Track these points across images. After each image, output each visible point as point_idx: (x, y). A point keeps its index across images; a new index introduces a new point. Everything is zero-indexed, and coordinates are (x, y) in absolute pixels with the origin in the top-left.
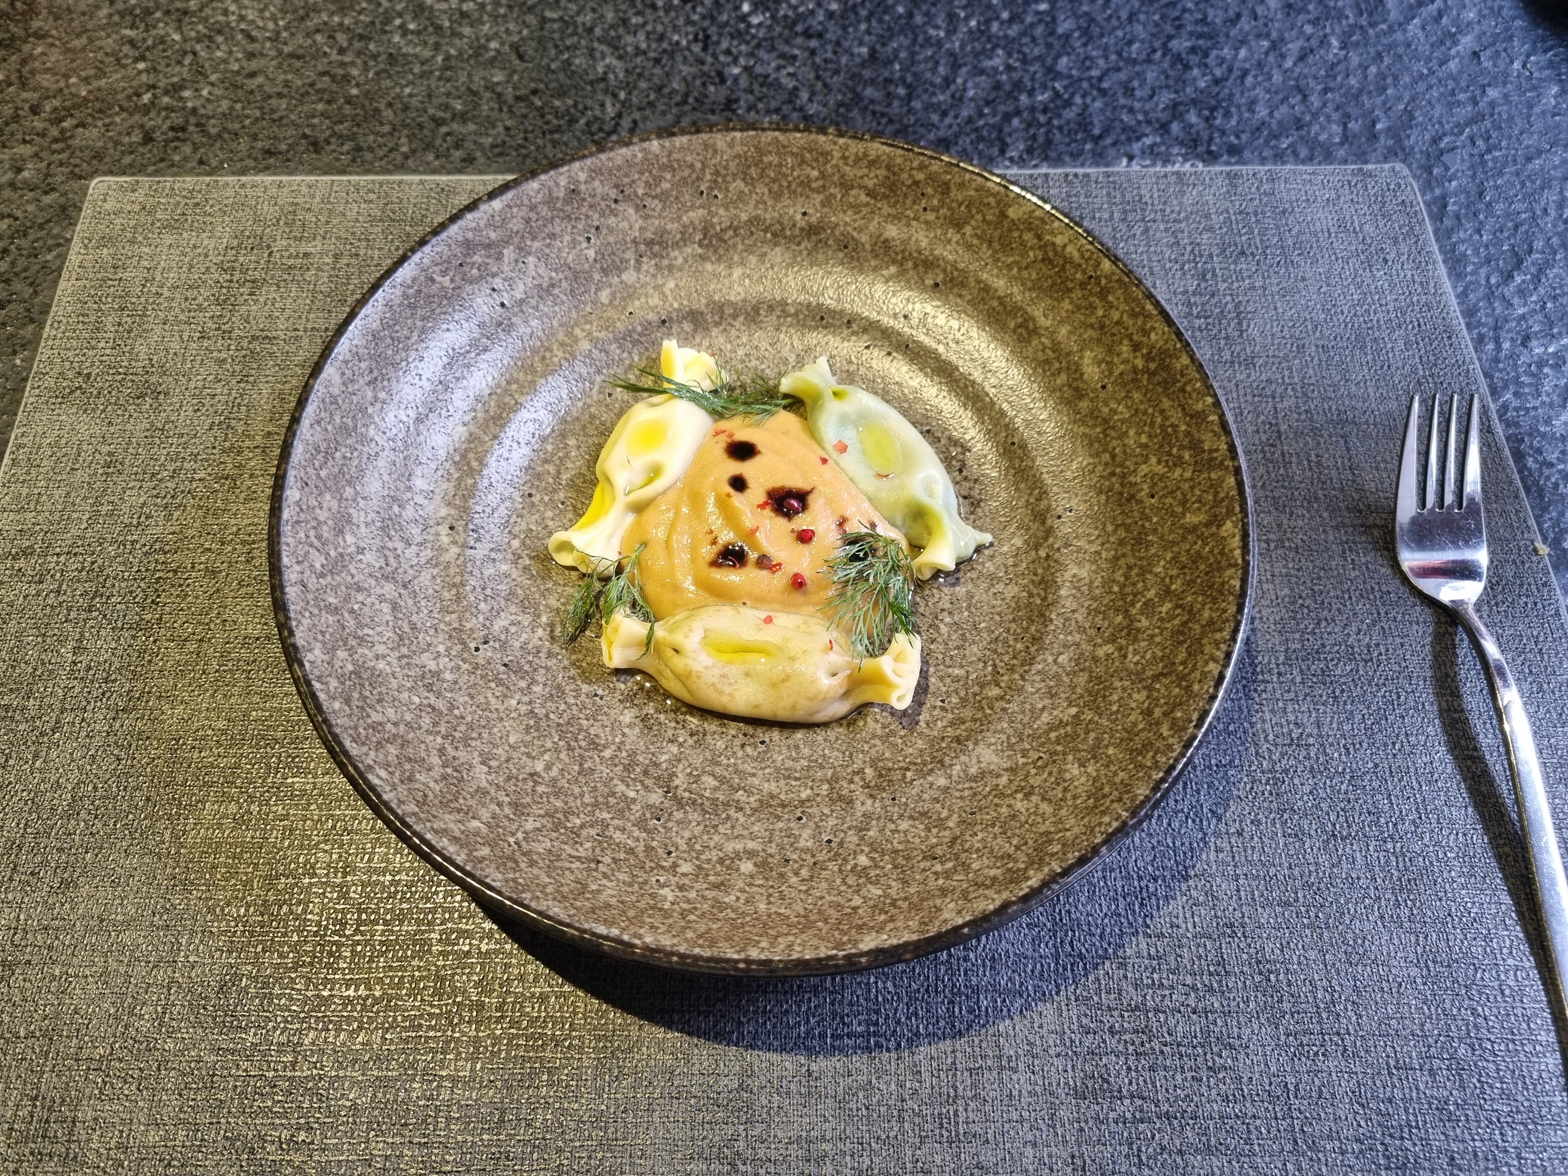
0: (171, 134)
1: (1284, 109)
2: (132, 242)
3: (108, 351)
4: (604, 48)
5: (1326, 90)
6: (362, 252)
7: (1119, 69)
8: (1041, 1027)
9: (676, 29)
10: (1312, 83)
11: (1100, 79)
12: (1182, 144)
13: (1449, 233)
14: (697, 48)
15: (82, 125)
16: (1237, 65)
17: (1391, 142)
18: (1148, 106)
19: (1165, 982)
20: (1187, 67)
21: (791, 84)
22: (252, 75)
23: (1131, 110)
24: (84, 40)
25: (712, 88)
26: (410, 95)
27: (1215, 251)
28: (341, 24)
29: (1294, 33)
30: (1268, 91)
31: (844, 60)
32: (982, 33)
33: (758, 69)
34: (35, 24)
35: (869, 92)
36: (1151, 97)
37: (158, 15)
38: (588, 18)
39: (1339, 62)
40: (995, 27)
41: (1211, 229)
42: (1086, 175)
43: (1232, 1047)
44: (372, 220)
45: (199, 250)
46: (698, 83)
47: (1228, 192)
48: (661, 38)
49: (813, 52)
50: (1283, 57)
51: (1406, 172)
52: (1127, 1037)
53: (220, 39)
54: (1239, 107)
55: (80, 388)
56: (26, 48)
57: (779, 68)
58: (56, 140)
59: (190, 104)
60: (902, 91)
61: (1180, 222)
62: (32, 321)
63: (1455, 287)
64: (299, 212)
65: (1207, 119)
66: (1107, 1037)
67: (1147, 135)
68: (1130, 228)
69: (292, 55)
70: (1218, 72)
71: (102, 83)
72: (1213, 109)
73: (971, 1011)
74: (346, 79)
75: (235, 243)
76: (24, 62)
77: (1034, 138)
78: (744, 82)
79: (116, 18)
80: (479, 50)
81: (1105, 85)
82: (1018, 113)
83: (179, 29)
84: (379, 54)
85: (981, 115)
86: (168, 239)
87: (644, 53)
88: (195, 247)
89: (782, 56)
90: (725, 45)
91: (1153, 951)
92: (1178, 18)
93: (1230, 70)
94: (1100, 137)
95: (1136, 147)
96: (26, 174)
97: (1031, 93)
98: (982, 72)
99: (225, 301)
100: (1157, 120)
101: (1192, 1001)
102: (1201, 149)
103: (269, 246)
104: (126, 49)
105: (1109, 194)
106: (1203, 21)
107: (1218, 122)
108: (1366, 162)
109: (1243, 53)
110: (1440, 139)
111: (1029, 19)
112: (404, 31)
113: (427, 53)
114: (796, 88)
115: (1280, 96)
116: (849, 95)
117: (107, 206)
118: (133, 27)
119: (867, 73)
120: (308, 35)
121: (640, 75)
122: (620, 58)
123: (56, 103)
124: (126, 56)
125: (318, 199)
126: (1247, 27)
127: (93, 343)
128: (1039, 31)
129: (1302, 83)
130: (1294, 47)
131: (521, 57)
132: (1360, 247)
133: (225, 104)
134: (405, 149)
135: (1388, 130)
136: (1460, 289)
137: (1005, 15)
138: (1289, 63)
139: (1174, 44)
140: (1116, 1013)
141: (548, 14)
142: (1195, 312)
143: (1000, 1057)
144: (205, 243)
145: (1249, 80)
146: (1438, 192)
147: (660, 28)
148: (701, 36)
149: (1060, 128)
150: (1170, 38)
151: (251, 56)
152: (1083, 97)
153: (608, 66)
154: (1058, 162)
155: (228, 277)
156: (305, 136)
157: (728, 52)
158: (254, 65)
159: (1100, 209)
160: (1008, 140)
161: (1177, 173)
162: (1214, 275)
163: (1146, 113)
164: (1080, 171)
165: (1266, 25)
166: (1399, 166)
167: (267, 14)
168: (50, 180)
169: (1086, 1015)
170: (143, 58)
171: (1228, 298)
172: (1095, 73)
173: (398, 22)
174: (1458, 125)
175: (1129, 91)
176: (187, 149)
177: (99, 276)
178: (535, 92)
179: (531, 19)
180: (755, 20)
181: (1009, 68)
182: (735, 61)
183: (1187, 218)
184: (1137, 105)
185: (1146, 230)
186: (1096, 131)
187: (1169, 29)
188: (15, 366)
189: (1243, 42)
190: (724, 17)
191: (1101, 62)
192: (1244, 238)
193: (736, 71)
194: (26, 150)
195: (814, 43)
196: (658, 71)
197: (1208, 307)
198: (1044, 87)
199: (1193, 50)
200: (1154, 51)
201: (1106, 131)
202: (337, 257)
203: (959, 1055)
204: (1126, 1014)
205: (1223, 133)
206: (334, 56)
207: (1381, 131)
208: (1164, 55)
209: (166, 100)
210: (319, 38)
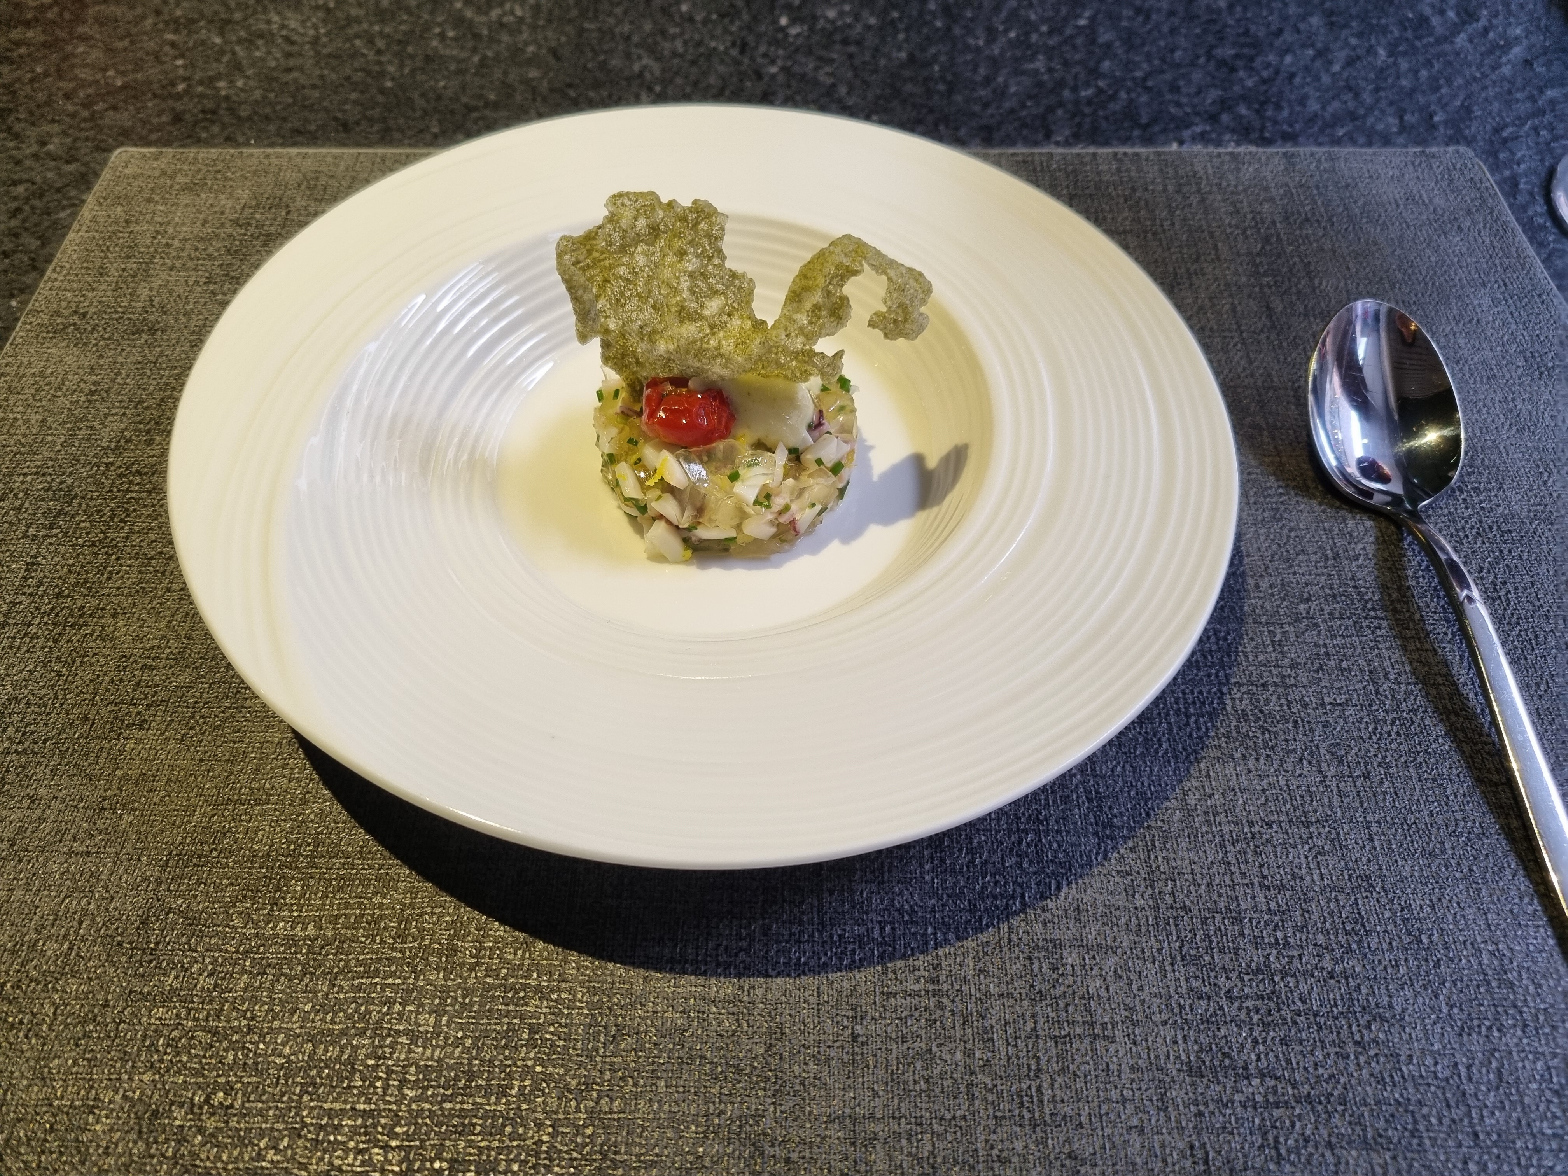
0: (201, 116)
1: (1336, 104)
2: (149, 200)
3: (109, 293)
4: (641, 51)
5: (1377, 90)
7: (1162, 72)
8: (1141, 989)
9: (713, 37)
10: (1362, 84)
11: (1144, 79)
12: (1233, 131)
13: (1524, 208)
14: (734, 52)
15: (115, 108)
16: (1283, 69)
17: (1450, 132)
18: (1196, 100)
19: (1291, 940)
20: (1233, 70)
21: (828, 81)
22: (289, 70)
23: (1178, 105)
24: (126, 42)
25: (749, 84)
26: (444, 88)
27: (1277, 218)
28: (381, 33)
29: (1339, 44)
30: (1319, 90)
31: (883, 62)
32: (1023, 42)
33: (797, 69)
34: (81, 30)
35: (909, 88)
36: (1198, 93)
37: (202, 23)
38: (626, 29)
39: (1388, 67)
40: (1034, 38)
41: (1271, 199)
42: (1137, 155)
43: (1383, 1019)
45: (217, 209)
46: (735, 80)
47: (1286, 169)
48: (699, 44)
49: (851, 56)
50: (1330, 63)
51: (1471, 153)
52: (1250, 1004)
53: (260, 42)
54: (1289, 102)
55: (75, 324)
56: (69, 48)
57: (816, 69)
58: (85, 120)
59: (223, 93)
60: (941, 87)
61: (1238, 194)
62: (34, 268)
63: (1538, 254)
65: (1257, 111)
66: (1224, 1002)
67: (1197, 125)
68: (1185, 198)
69: (330, 56)
70: (1265, 74)
71: (139, 76)
72: (1263, 104)
73: (1054, 969)
74: (382, 74)
75: (254, 203)
76: (65, 58)
77: (1079, 125)
78: (781, 78)
79: (161, 25)
80: (516, 51)
81: (1150, 83)
82: (1061, 104)
83: (222, 34)
84: (416, 55)
85: (1023, 106)
86: (185, 199)
87: (681, 56)
88: (212, 206)
89: (820, 58)
90: (762, 49)
91: (1273, 906)
92: (1219, 32)
93: (1277, 72)
94: (1148, 125)
95: (1187, 134)
96: (51, 147)
97: (1075, 89)
98: (1023, 73)
99: (236, 251)
100: (1206, 112)
101: (1327, 964)
102: (1254, 135)
103: (287, 206)
104: (167, 49)
105: (1161, 170)
106: (1246, 33)
107: (1269, 113)
108: (1428, 146)
109: (1288, 59)
110: (1502, 129)
111: (1069, 31)
112: (442, 36)
113: (464, 54)
114: (834, 85)
115: (1331, 94)
116: (888, 91)
117: (127, 171)
118: (176, 32)
119: (907, 73)
120: (348, 39)
121: (677, 73)
122: (657, 59)
123: (91, 91)
124: (166, 55)
125: (342, 168)
126: (1290, 39)
127: (95, 285)
128: (1080, 41)
129: (1353, 83)
130: (1341, 56)
131: (557, 58)
132: (1432, 216)
133: (258, 94)
134: (435, 130)
135: (1446, 123)
136: (1544, 256)
137: (1044, 28)
138: (1336, 68)
139: (1219, 52)
140: (1234, 976)
141: (587, 25)
142: (1261, 270)
143: (1092, 1024)
144: (223, 202)
145: (1297, 80)
146: (1507, 173)
147: (697, 37)
148: (738, 43)
149: (1106, 118)
150: (1212, 47)
151: (289, 55)
152: (1128, 92)
153: (645, 67)
154: (1107, 143)
155: (243, 231)
156: (336, 119)
157: (765, 55)
158: (292, 62)
159: (1153, 182)
160: (1053, 127)
161: (1232, 153)
162: (1279, 239)
163: (1194, 106)
164: (1129, 150)
165: (1309, 37)
166: (1462, 149)
167: (309, 24)
168: (73, 152)
169: (1196, 977)
170: (182, 56)
171: (1296, 259)
172: (1138, 74)
173: (437, 30)
174: (1519, 118)
175: (1174, 88)
176: (216, 129)
177: (110, 229)
178: (570, 86)
179: (569, 29)
180: (794, 31)
181: (1050, 70)
182: (773, 62)
183: (1245, 191)
184: (1185, 100)
185: (1203, 200)
186: (1144, 120)
187: (1211, 39)
188: (10, 307)
189: (1287, 51)
190: (763, 28)
191: (1145, 66)
192: (1307, 208)
193: (774, 70)
194: (56, 128)
195: (852, 49)
196: (694, 70)
197: (1275, 266)
198: (1088, 85)
199: (1237, 56)
200: (1198, 57)
201: (1154, 121)
203: (1041, 1020)
204: (1246, 978)
205: (1275, 122)
206: (371, 56)
207: (1439, 123)
208: (1208, 60)
209: (200, 89)
210: (358, 42)
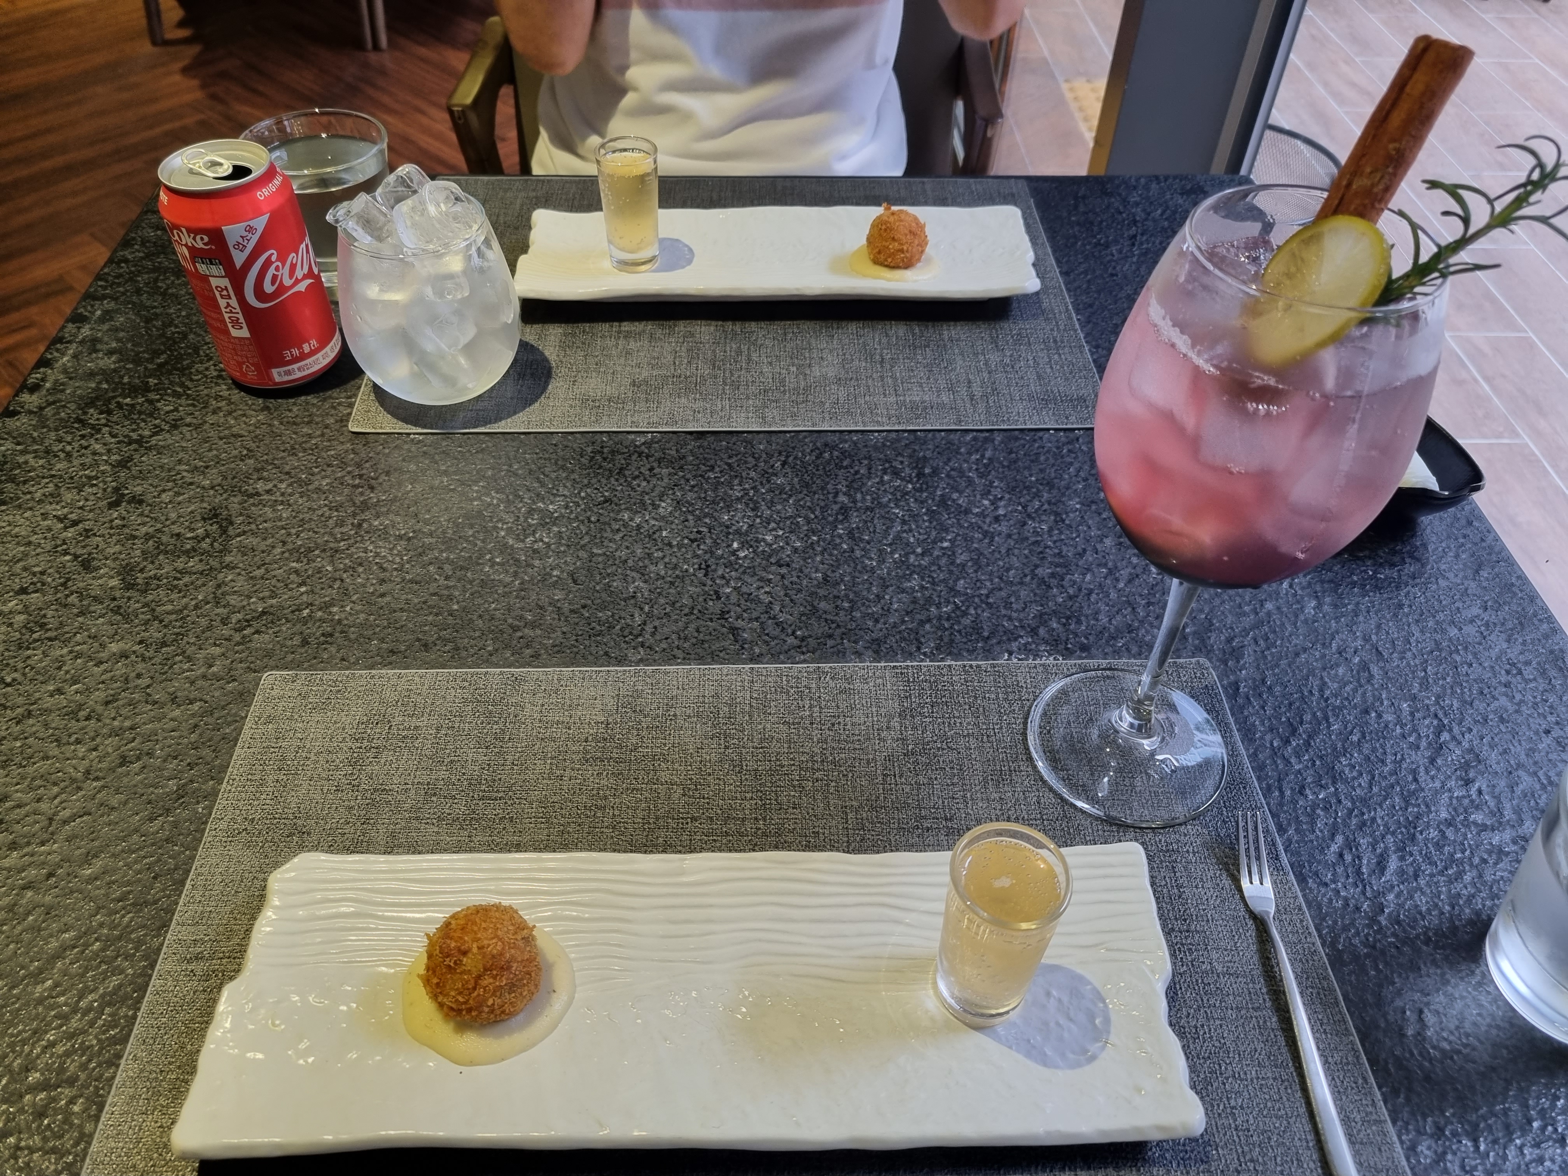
0: (322, 639)
1: (1119, 618)
2: (291, 718)
3: (268, 802)
4: (634, 574)
5: (1149, 604)
6: (457, 725)
7: (1001, 589)
9: (686, 561)
10: (1138, 599)
11: (987, 596)
12: (1047, 643)
13: (1242, 708)
14: (700, 574)
15: (257, 632)
16: (1084, 586)
17: (1197, 642)
18: (1022, 615)
20: (1049, 587)
21: (767, 599)
22: (382, 595)
23: (1010, 619)
24: (262, 571)
25: (711, 603)
26: (495, 609)
28: (448, 558)
29: (1124, 563)
30: (1108, 605)
31: (805, 582)
32: (902, 563)
33: (744, 589)
34: (228, 559)
35: (823, 605)
36: (1024, 609)
37: (317, 552)
38: (623, 554)
39: (1157, 584)
40: (912, 558)
42: (978, 666)
44: (465, 701)
45: (339, 725)
46: (701, 599)
48: (675, 567)
49: (783, 577)
50: (1117, 580)
51: (1208, 664)
53: (361, 569)
54: (1087, 616)
55: (246, 829)
56: (221, 576)
57: (758, 588)
58: (238, 644)
59: (337, 617)
60: (846, 605)
62: (212, 779)
63: (1247, 750)
64: (412, 696)
65: (1064, 625)
67: (1022, 637)
69: (411, 581)
70: (1071, 591)
71: (274, 601)
72: (1068, 618)
74: (450, 598)
75: (365, 719)
76: (219, 586)
77: (941, 638)
78: (734, 598)
79: (287, 555)
80: (545, 576)
81: (991, 600)
82: (929, 620)
83: (332, 562)
84: (474, 580)
85: (903, 622)
86: (317, 717)
87: (663, 578)
88: (335, 722)
89: (761, 579)
90: (720, 572)
92: (1041, 552)
93: (1080, 590)
94: (988, 638)
95: (1014, 645)
96: (214, 669)
97: (938, 606)
98: (903, 591)
99: (355, 763)
100: (1029, 625)
102: (1061, 647)
103: (389, 721)
104: (293, 577)
105: (995, 681)
106: (1059, 554)
107: (1072, 627)
108: (1179, 657)
109: (1088, 577)
110: (1232, 639)
111: (936, 553)
112: (493, 564)
113: (508, 579)
114: (771, 603)
115: (1116, 609)
116: (809, 608)
117: (273, 693)
118: (298, 561)
119: (822, 592)
120: (423, 567)
121: (660, 594)
122: (645, 582)
123: (239, 616)
124: (292, 582)
125: (426, 686)
126: (1091, 559)
127: (258, 795)
128: (943, 561)
129: (1131, 598)
130: (1125, 573)
131: (575, 582)
133: (362, 616)
134: (490, 648)
135: (1195, 633)
136: (1251, 751)
137: (919, 550)
138: (1121, 585)
139: (1039, 571)
141: (595, 551)
144: (343, 719)
145: (1093, 597)
146: (1232, 678)
147: (674, 560)
148: (703, 566)
149: (959, 631)
150: (1037, 566)
151: (382, 581)
152: (975, 609)
153: (637, 587)
154: (957, 657)
155: (359, 745)
156: (418, 640)
157: (723, 577)
158: (383, 589)
160: (923, 640)
161: (1043, 665)
163: (1020, 621)
164: (974, 663)
165: (1104, 557)
166: (1202, 660)
167: (395, 552)
168: (232, 673)
170: (303, 583)
172: (984, 592)
173: (488, 557)
174: (1245, 630)
175: (1008, 605)
176: (333, 649)
177: (265, 745)
178: (584, 607)
179: (583, 554)
180: (742, 554)
181: (922, 587)
182: (728, 583)
184: (1014, 615)
186: (986, 634)
187: (1035, 560)
188: (197, 812)
189: (1088, 570)
190: (720, 552)
191: (988, 584)
193: (728, 590)
194: (218, 651)
195: (784, 570)
196: (672, 591)
198: (948, 602)
199: (1053, 575)
200: (1026, 576)
201: (992, 634)
202: (438, 729)
205: (1076, 635)
206: (442, 582)
207: (1189, 634)
208: (1033, 579)
209: (320, 614)
210: (431, 568)
